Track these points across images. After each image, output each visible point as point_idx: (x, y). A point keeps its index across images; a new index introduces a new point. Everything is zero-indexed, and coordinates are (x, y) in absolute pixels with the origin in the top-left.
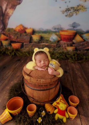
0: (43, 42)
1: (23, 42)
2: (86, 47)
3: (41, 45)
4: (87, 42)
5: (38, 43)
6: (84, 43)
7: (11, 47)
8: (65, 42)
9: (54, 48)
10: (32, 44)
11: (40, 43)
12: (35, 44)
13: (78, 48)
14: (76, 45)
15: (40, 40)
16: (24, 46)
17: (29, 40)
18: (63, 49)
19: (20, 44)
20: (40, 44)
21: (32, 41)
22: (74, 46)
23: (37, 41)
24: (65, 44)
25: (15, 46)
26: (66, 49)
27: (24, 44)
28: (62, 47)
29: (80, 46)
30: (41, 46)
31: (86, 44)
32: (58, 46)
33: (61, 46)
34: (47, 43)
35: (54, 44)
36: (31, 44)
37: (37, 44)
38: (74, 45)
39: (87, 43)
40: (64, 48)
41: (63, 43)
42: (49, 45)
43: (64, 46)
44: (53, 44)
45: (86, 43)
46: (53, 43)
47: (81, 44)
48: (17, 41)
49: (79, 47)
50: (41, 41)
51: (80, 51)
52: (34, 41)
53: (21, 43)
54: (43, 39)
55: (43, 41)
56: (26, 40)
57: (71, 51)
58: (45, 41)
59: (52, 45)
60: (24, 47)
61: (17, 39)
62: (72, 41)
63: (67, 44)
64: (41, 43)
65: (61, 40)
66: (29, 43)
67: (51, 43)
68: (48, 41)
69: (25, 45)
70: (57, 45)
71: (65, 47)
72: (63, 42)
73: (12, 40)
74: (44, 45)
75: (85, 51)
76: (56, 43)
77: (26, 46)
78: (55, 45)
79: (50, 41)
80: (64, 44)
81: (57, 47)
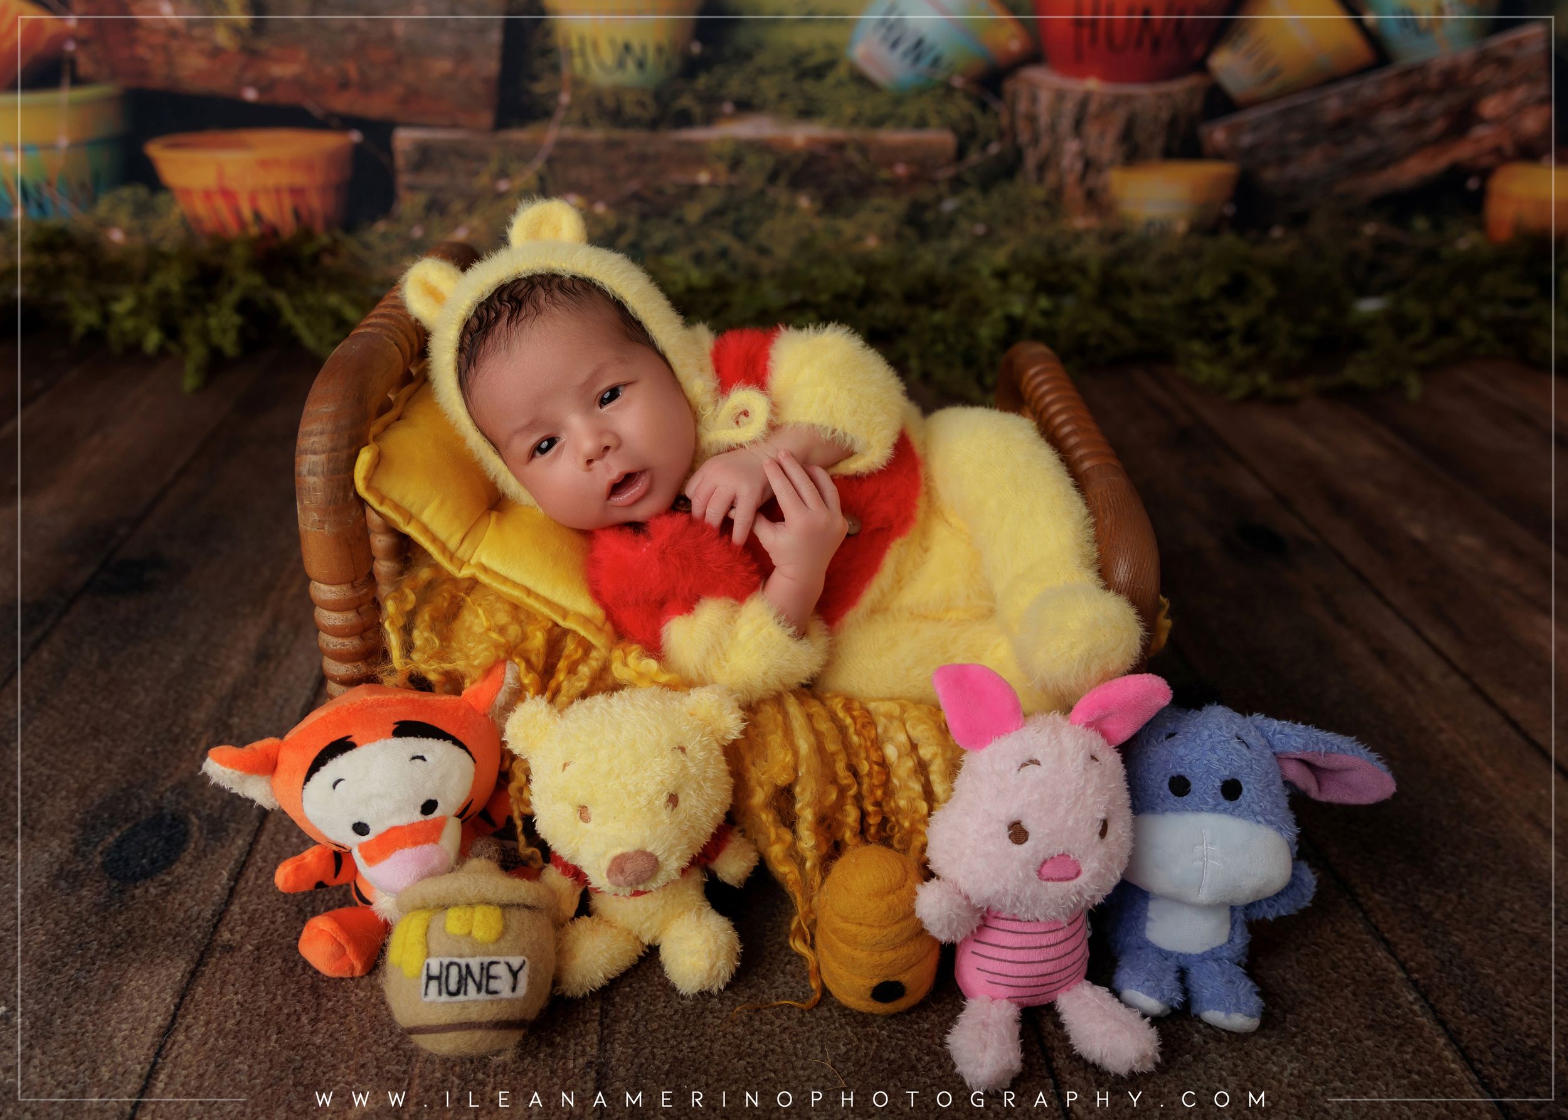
0: (745, 107)
1: (376, 107)
2: (1386, 159)
3: (698, 156)
4: (1408, 72)
5: (654, 125)
6: (1369, 88)
7: (142, 210)
8: (1092, 84)
9: (925, 193)
10: (551, 134)
11: (685, 120)
12: (597, 134)
13: (1270, 175)
14: (1246, 140)
15: (690, 68)
16: (404, 179)
17: (491, 66)
18: (1054, 202)
19: (330, 142)
20: (698, 134)
21: (540, 88)
22: (1219, 156)
23: (630, 75)
24: (1092, 130)
25: (227, 194)
26: (1095, 200)
27: (405, 138)
28: (1042, 167)
29: (1307, 144)
30: (703, 177)
31: (1389, 119)
32: (974, 157)
33: (1031, 159)
34: (807, 113)
35: (921, 123)
36: (520, 135)
37: (636, 137)
38: (1218, 135)
39: (1404, 99)
40: (1074, 193)
41: (1069, 107)
42: (838, 146)
43: (1072, 146)
44: (901, 122)
45: (1392, 90)
46: (911, 110)
47: (1333, 104)
48: (250, 95)
49: (1293, 170)
50: (702, 81)
51: (1298, 221)
52: (577, 83)
53: (346, 122)
54: (743, 38)
55: (735, 85)
56: (442, 65)
57: (1163, 231)
58: (769, 87)
59: (890, 155)
60: (409, 204)
61: (251, 53)
62: (1201, 66)
63: (1120, 116)
64: (709, 120)
65: (1033, 57)
66: (486, 118)
67: (878, 122)
68: (819, 72)
69: (425, 157)
70: (961, 153)
71: (1090, 165)
72: (1060, 96)
73: (158, 79)
74: (761, 147)
75: (1370, 229)
76: (959, 108)
77: (434, 179)
78: (940, 138)
79: (861, 80)
80: (1078, 125)
81: (957, 184)
